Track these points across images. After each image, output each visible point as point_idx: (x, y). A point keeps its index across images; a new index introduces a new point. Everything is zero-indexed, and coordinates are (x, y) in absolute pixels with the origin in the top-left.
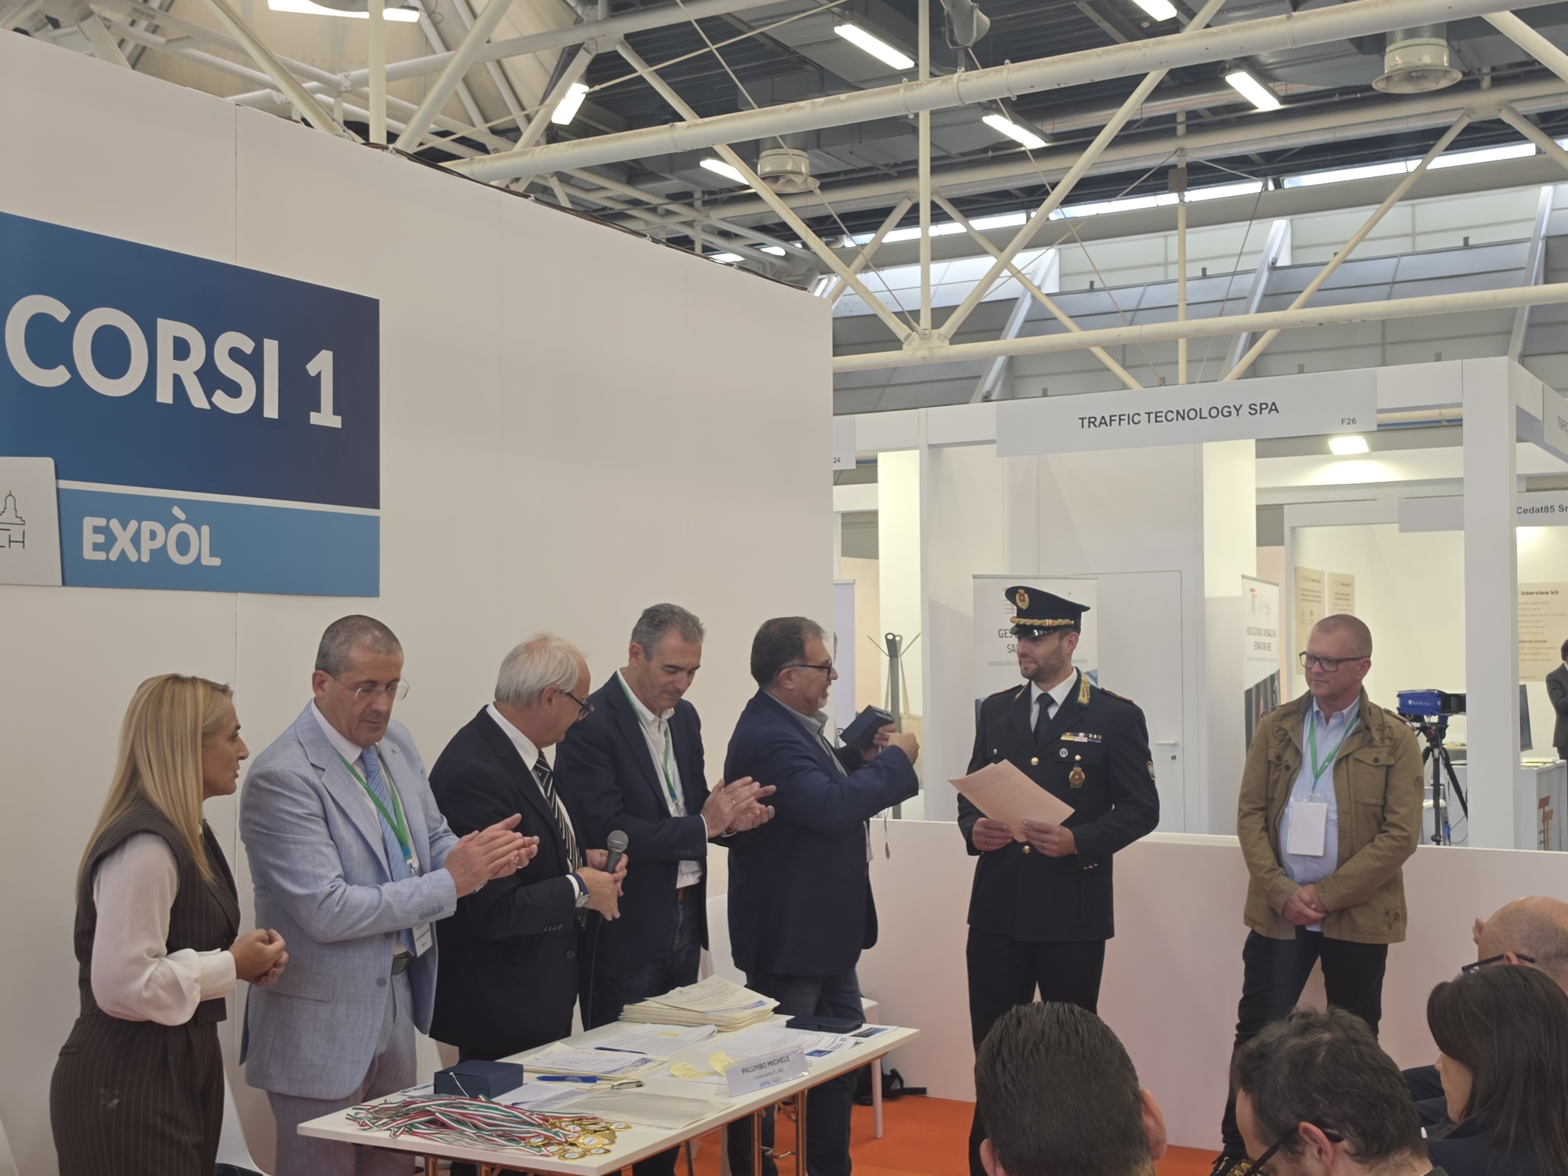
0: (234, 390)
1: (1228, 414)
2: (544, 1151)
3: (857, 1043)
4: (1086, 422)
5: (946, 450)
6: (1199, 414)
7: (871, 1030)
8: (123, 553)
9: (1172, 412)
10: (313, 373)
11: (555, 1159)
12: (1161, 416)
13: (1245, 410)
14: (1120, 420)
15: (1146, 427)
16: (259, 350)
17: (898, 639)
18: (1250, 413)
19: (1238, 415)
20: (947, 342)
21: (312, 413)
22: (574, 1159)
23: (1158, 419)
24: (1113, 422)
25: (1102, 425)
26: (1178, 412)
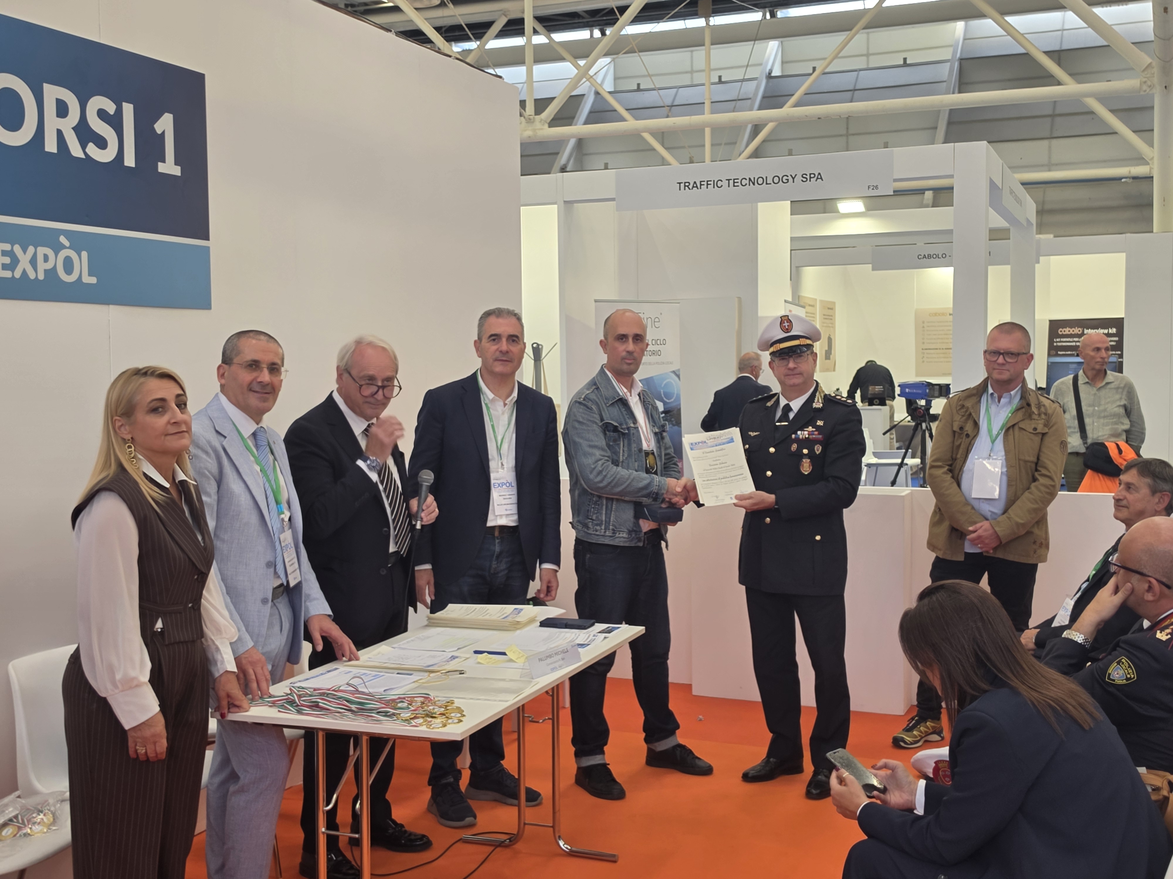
0: (102, 143)
1: (787, 181)
2: (413, 722)
3: (605, 638)
4: (682, 185)
5: (575, 205)
6: (765, 181)
7: (610, 628)
8: (24, 272)
9: (746, 179)
10: (159, 132)
11: (424, 728)
12: (738, 182)
13: (799, 178)
14: (708, 184)
15: (726, 190)
16: (119, 111)
17: (540, 347)
18: (802, 181)
19: (793, 182)
20: (546, 126)
21: (160, 164)
22: (439, 728)
23: (736, 184)
24: (702, 186)
25: (694, 188)
26: (750, 179)
